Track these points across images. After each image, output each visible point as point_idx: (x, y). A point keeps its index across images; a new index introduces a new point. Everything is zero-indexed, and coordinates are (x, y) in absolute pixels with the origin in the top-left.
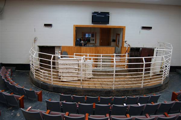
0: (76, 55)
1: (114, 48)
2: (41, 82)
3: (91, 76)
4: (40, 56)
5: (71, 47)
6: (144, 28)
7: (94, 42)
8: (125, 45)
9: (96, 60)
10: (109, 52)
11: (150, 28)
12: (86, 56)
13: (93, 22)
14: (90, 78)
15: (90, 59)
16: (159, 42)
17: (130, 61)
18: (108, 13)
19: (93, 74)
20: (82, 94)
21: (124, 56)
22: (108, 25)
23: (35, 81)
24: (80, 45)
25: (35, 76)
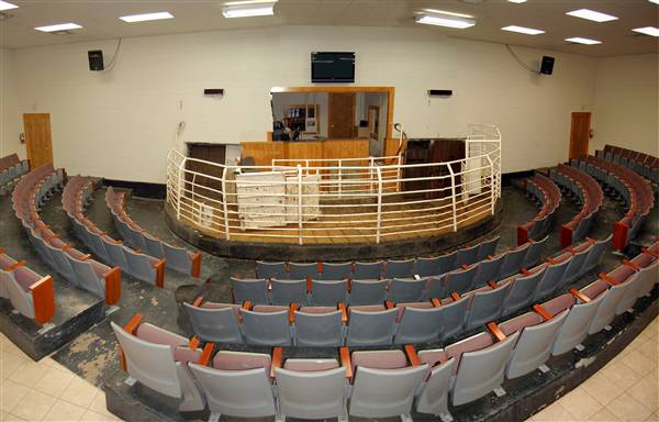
0: (276, 164)
1: (366, 143)
2: (194, 229)
3: (317, 215)
4: (189, 165)
5: (263, 144)
6: (433, 93)
7: (314, 129)
8: (395, 134)
9: (326, 175)
10: (355, 151)
11: (448, 93)
12: (303, 164)
13: (315, 78)
14: (315, 220)
15: (312, 172)
16: (469, 126)
17: (406, 173)
18: (351, 55)
19: (321, 208)
20: (303, 258)
21: (394, 161)
22: (351, 85)
23: (180, 228)
24: (285, 138)
25: (179, 214)
